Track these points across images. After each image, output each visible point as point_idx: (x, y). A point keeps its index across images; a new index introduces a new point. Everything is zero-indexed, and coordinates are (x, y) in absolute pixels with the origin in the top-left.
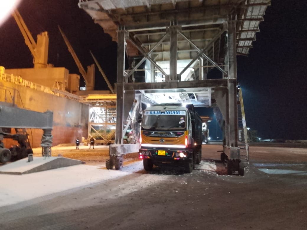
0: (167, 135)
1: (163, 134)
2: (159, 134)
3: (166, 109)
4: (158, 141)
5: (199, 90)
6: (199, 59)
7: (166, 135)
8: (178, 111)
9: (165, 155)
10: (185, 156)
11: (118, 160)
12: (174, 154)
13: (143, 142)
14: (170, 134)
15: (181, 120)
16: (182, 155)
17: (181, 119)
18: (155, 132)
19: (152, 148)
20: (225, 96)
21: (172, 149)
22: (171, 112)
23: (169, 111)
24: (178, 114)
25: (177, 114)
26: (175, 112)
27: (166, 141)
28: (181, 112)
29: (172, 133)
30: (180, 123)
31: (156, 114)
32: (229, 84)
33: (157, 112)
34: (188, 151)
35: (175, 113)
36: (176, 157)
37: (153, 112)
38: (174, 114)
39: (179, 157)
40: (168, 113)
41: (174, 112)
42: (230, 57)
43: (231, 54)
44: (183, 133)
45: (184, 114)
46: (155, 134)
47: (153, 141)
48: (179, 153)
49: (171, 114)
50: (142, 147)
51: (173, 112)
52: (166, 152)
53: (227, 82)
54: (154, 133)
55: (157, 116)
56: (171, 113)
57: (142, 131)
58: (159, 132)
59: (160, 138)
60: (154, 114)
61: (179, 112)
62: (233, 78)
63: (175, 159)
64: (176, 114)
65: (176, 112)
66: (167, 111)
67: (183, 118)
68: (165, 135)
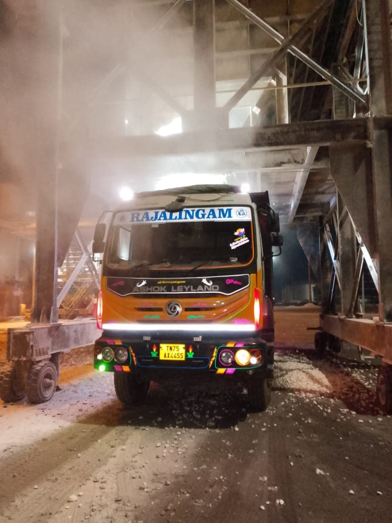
0: (189, 290)
1: (176, 286)
2: (163, 285)
3: (187, 203)
4: (160, 310)
5: (279, 161)
6: (276, 77)
7: (187, 288)
8: (225, 209)
9: (183, 359)
10: (254, 361)
11: (37, 374)
12: (215, 354)
13: (107, 318)
14: (200, 287)
15: (237, 237)
16: (243, 357)
17: (236, 234)
18: (147, 281)
19: (140, 335)
20: (362, 169)
21: (207, 336)
22: (201, 212)
23: (197, 209)
24: (227, 219)
25: (223, 219)
26: (216, 210)
27: (187, 310)
28: (234, 210)
29: (208, 280)
30: (233, 246)
31: (151, 222)
32: (374, 133)
33: (157, 214)
34: (264, 341)
35: (217, 215)
36: (222, 367)
37: (142, 213)
38: (211, 219)
39: (234, 364)
40: (192, 217)
41: (213, 211)
42: (372, 53)
43: (376, 46)
44: (244, 281)
45: (247, 218)
46: (148, 289)
47: (143, 313)
48: (234, 350)
49: (202, 220)
50: (107, 334)
51: (207, 210)
52: (187, 350)
53: (366, 128)
54: (144, 283)
55: (157, 226)
56: (203, 216)
57: (106, 278)
58: (162, 281)
59: (166, 301)
60: (145, 222)
61: (230, 211)
62: (386, 115)
63: (221, 371)
64: (217, 220)
65: (220, 210)
66: (190, 210)
67: (242, 230)
68: (184, 290)
